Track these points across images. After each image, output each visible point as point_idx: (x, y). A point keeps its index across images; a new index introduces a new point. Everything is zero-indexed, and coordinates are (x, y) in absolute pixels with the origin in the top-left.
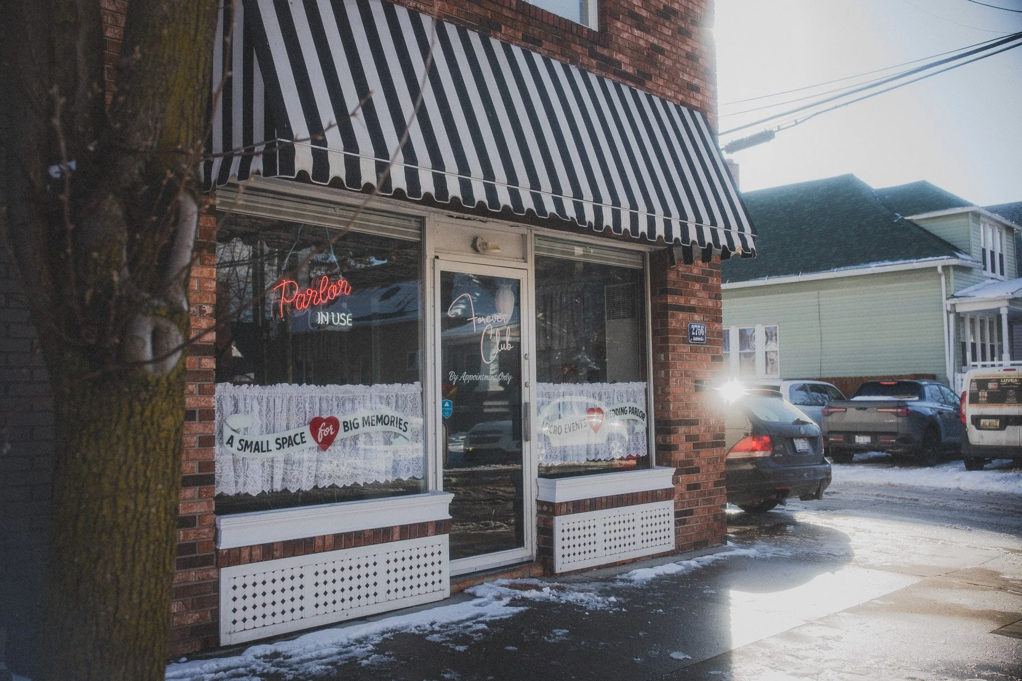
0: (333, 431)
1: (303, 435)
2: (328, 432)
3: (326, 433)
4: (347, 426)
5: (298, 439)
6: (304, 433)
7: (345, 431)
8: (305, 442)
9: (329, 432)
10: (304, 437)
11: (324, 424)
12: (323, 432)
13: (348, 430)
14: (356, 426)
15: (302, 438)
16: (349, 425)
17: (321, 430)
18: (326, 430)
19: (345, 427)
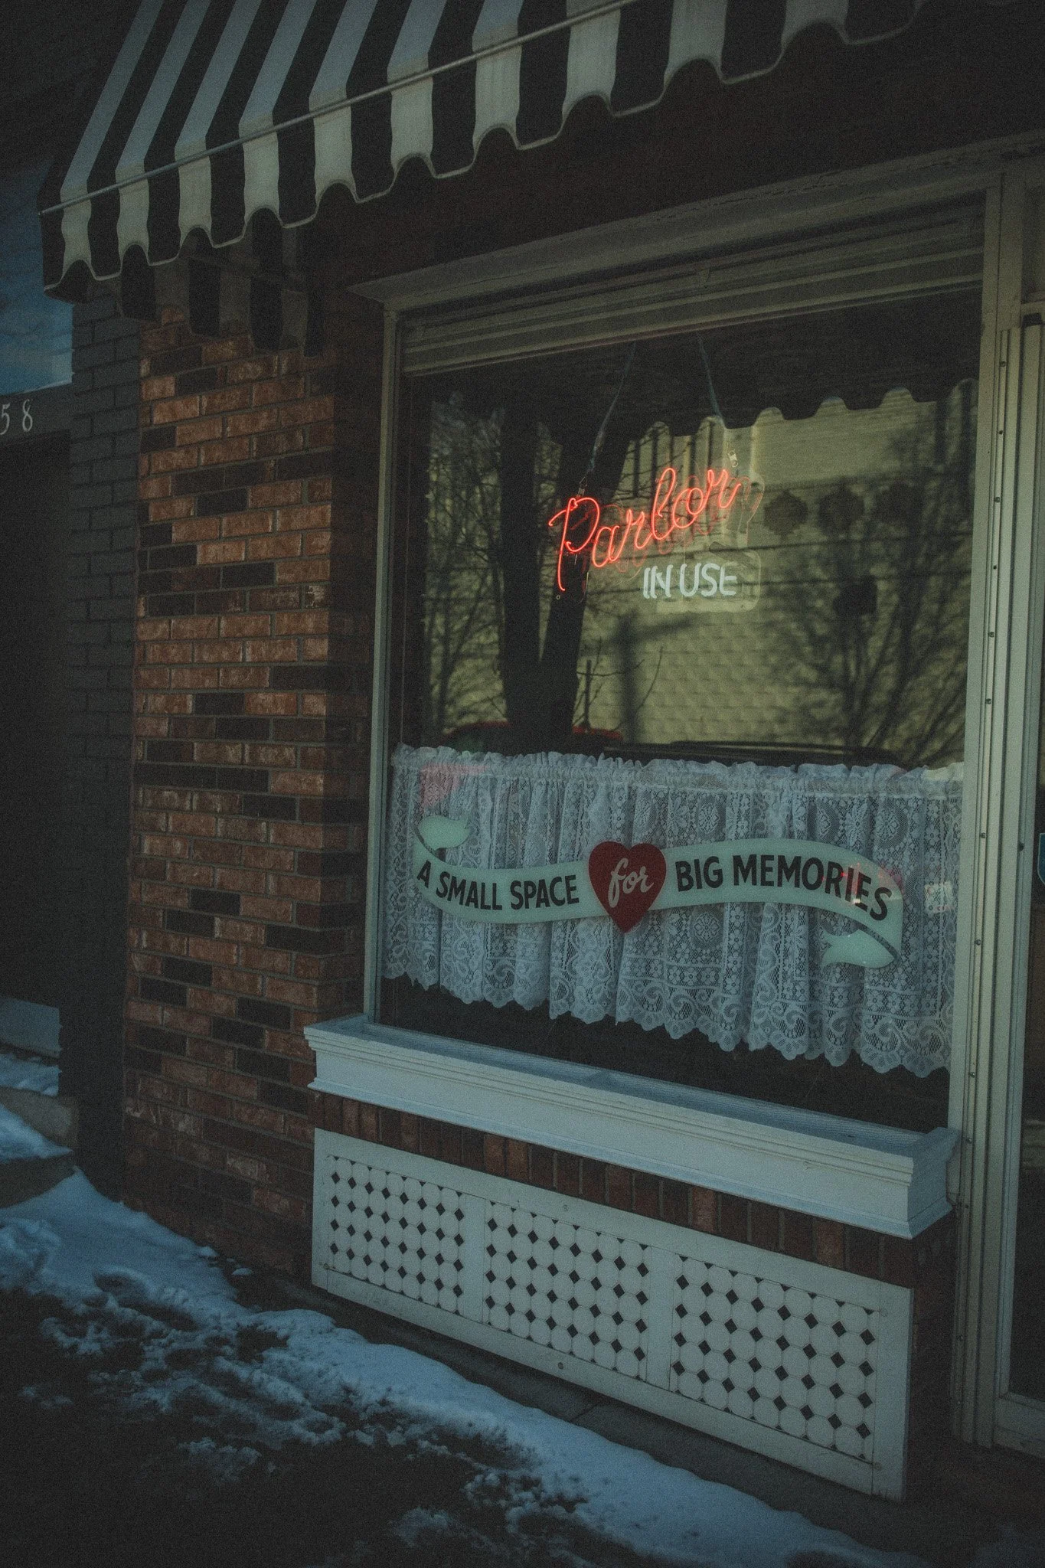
0: (648, 883)
1: (572, 883)
2: (633, 884)
3: (629, 886)
4: (686, 875)
5: (560, 891)
6: (574, 877)
7: (681, 888)
8: (577, 900)
9: (638, 885)
10: (574, 888)
11: (624, 862)
12: (621, 882)
13: (687, 888)
14: (714, 878)
15: (570, 889)
16: (693, 874)
17: (615, 876)
18: (629, 878)
19: (680, 876)
